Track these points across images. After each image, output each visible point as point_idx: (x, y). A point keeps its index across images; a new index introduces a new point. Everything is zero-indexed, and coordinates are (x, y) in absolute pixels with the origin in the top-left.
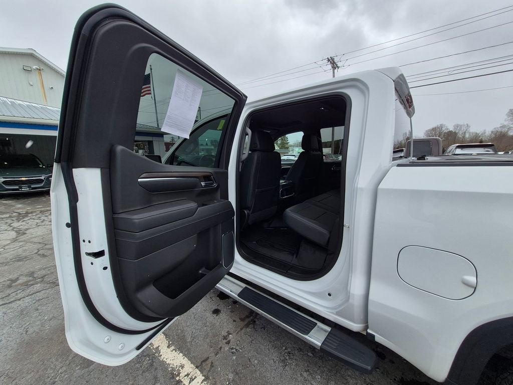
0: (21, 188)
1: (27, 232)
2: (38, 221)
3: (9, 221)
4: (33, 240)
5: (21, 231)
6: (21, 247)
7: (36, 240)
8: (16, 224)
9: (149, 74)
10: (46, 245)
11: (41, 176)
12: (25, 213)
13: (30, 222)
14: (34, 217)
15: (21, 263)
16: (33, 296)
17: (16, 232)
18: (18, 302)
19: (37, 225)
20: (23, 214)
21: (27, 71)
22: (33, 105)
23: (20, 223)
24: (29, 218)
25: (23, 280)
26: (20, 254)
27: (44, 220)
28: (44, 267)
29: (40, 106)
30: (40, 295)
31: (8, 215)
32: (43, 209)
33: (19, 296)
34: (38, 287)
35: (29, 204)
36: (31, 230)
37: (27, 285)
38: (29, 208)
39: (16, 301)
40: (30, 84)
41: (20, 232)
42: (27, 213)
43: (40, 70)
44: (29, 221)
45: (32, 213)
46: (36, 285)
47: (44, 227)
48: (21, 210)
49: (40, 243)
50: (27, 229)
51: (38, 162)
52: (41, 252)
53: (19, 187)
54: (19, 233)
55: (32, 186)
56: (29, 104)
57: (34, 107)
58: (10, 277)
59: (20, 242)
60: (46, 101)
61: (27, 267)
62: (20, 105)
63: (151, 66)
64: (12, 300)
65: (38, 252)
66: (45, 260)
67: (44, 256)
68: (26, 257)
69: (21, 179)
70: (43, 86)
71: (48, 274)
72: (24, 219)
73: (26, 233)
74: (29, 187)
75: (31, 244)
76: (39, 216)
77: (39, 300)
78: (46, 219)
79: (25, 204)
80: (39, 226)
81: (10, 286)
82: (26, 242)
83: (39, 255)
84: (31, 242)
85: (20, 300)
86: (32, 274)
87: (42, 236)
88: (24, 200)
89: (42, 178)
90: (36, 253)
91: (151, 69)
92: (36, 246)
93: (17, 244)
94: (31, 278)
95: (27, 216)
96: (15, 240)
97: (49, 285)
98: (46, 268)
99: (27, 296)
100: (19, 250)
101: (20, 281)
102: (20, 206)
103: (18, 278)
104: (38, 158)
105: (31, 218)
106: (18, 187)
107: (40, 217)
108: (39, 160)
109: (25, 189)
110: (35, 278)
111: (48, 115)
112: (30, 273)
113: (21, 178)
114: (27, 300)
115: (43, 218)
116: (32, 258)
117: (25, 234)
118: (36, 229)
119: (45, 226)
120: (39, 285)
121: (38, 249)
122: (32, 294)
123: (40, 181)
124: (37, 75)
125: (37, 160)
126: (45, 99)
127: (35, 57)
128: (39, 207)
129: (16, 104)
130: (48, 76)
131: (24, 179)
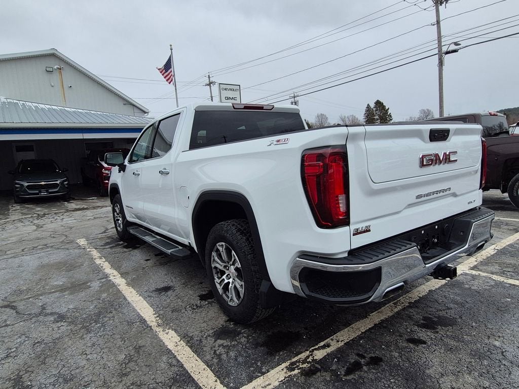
0: (40, 192)
2: (52, 219)
3: (31, 220)
4: (48, 230)
6: (39, 233)
7: (50, 230)
8: (36, 222)
10: (56, 232)
11: (57, 181)
13: (46, 220)
14: (49, 217)
15: (39, 240)
16: (46, 253)
17: (36, 226)
19: (52, 222)
20: (41, 215)
21: (49, 72)
22: (53, 107)
23: (39, 221)
24: (46, 218)
25: (40, 247)
26: (39, 236)
29: (60, 108)
31: (30, 216)
32: (57, 211)
33: (38, 252)
35: (46, 208)
36: (47, 225)
37: (42, 249)
38: (46, 211)
39: (36, 254)
40: (51, 85)
41: (38, 226)
43: (60, 69)
45: (48, 214)
47: (56, 223)
48: (40, 212)
50: (44, 225)
51: (55, 167)
52: (52, 236)
53: (39, 191)
55: (50, 191)
56: (49, 106)
57: (54, 109)
58: (33, 246)
61: (44, 242)
62: (42, 109)
63: (171, 46)
66: (54, 239)
68: (43, 238)
70: (63, 86)
72: (42, 218)
74: (47, 191)
75: (46, 232)
78: (58, 218)
81: (33, 249)
82: (43, 231)
86: (46, 245)
89: (58, 182)
90: (49, 236)
91: (171, 49)
92: (50, 233)
93: (36, 232)
96: (35, 231)
102: (39, 209)
104: (56, 163)
106: (37, 192)
107: (54, 217)
109: (44, 194)
113: (41, 182)
114: (42, 254)
116: (46, 238)
118: (51, 225)
123: (56, 186)
124: (58, 74)
125: (54, 164)
126: (64, 100)
127: (57, 57)
128: (54, 210)
129: (39, 108)
130: (68, 74)
131: (43, 183)
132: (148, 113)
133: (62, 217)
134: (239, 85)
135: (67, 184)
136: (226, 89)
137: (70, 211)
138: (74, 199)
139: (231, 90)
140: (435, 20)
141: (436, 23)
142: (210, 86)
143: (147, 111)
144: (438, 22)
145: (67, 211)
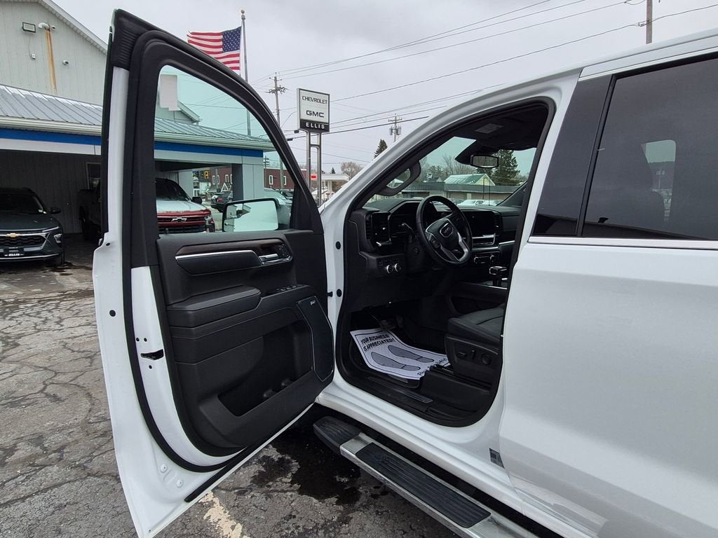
0: (7, 251)
1: (20, 341)
2: (36, 320)
4: (32, 360)
5: (9, 338)
6: (14, 373)
7: (38, 361)
9: (240, 28)
10: (56, 374)
11: (41, 231)
12: (14, 303)
13: (24, 321)
14: (29, 311)
15: (16, 410)
16: (47, 495)
18: (21, 505)
19: (37, 329)
20: (10, 303)
21: (28, 32)
22: (36, 95)
23: (7, 322)
24: (21, 313)
25: (23, 451)
26: (13, 389)
27: (46, 319)
28: (60, 425)
29: (47, 97)
30: (62, 494)
32: (42, 296)
33: (23, 490)
34: (54, 472)
35: (20, 285)
36: (27, 338)
37: (33, 465)
38: (19, 293)
39: (16, 500)
40: (31, 56)
42: (17, 302)
43: (49, 30)
44: (21, 319)
45: (24, 302)
46: (49, 468)
47: (48, 333)
48: (7, 296)
49: (46, 369)
50: (19, 336)
51: (35, 202)
52: (50, 390)
53: (5, 250)
54: (7, 344)
55: (26, 250)
56: (28, 93)
57: (38, 99)
59: (11, 362)
60: (56, 88)
62: (14, 95)
63: (243, 12)
64: (10, 497)
65: (45, 388)
66: (58, 409)
67: (55, 399)
68: (24, 398)
69: (8, 235)
70: (52, 60)
71: (68, 444)
72: (14, 315)
73: (19, 345)
74: (21, 251)
75: (30, 370)
76: (37, 309)
77: (60, 507)
78: (49, 315)
79: (12, 283)
80: (39, 330)
82: (22, 363)
83: (47, 395)
84: (31, 365)
85: (23, 499)
87: (47, 353)
88: (11, 275)
89: (43, 234)
90: (42, 391)
91: (243, 19)
92: (40, 376)
93: (7, 367)
94: (38, 448)
95: (17, 308)
97: (74, 472)
98: (64, 428)
99: (37, 493)
100: (11, 380)
101: (20, 452)
103: (15, 445)
105: (24, 313)
106: (2, 250)
107: (38, 313)
108: (39, 199)
109: (14, 255)
110: (45, 449)
111: (60, 114)
112: (35, 437)
113: (9, 232)
114: (38, 502)
115: (44, 314)
116: (35, 403)
117: (17, 345)
118: (35, 338)
119: (51, 332)
120: (56, 468)
121: (44, 383)
122: (45, 490)
123: (38, 241)
124: (44, 39)
125: (35, 198)
126: (53, 86)
127: (43, 7)
128: (36, 292)
129: (8, 94)
130: (62, 41)
131: (13, 235)
132: (197, 122)
133: (57, 313)
134: (329, 95)
135: (59, 239)
136: (308, 99)
137: (70, 295)
138: (70, 266)
139: (316, 100)
140: (645, 19)
141: (645, 23)
142: (277, 94)
143: (197, 120)
144: (649, 22)
145: (65, 295)
